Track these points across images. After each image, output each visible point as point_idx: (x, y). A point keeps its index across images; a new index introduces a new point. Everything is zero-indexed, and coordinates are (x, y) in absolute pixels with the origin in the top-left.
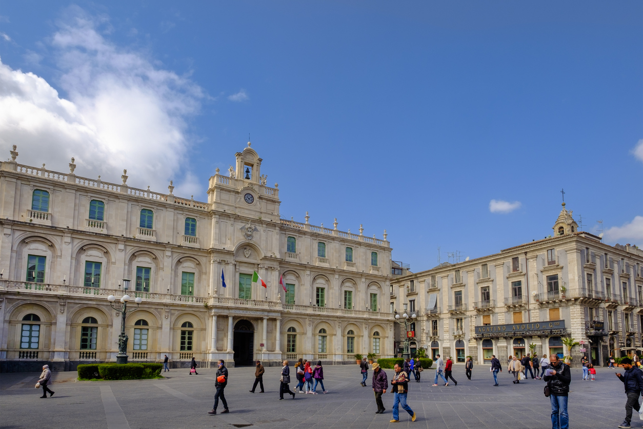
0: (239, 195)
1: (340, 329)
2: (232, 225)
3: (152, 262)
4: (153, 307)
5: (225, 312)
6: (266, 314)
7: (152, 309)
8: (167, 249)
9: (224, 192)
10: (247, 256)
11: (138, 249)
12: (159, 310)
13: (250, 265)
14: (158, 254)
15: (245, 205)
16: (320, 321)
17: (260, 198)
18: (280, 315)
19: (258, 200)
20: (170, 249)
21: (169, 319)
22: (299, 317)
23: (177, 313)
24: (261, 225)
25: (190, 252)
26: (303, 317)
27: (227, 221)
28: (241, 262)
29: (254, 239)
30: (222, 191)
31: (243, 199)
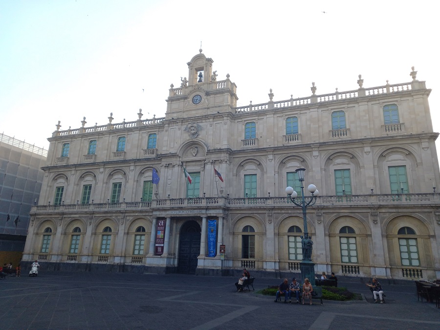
0: (188, 100)
1: (322, 226)
2: (179, 129)
3: (123, 178)
4: (114, 215)
5: (163, 214)
6: (204, 211)
7: (114, 217)
8: (131, 164)
9: (175, 102)
10: (194, 155)
11: (113, 169)
12: (119, 217)
13: (198, 163)
14: (126, 170)
15: (193, 106)
16: (287, 216)
17: (208, 94)
18: (221, 211)
19: (206, 97)
20: (133, 164)
21: (124, 224)
22: (255, 212)
23: (131, 218)
24: (208, 120)
25: (149, 163)
26: (260, 212)
27: (175, 127)
28: (187, 162)
29: (200, 137)
30: (173, 102)
31: (191, 102)
